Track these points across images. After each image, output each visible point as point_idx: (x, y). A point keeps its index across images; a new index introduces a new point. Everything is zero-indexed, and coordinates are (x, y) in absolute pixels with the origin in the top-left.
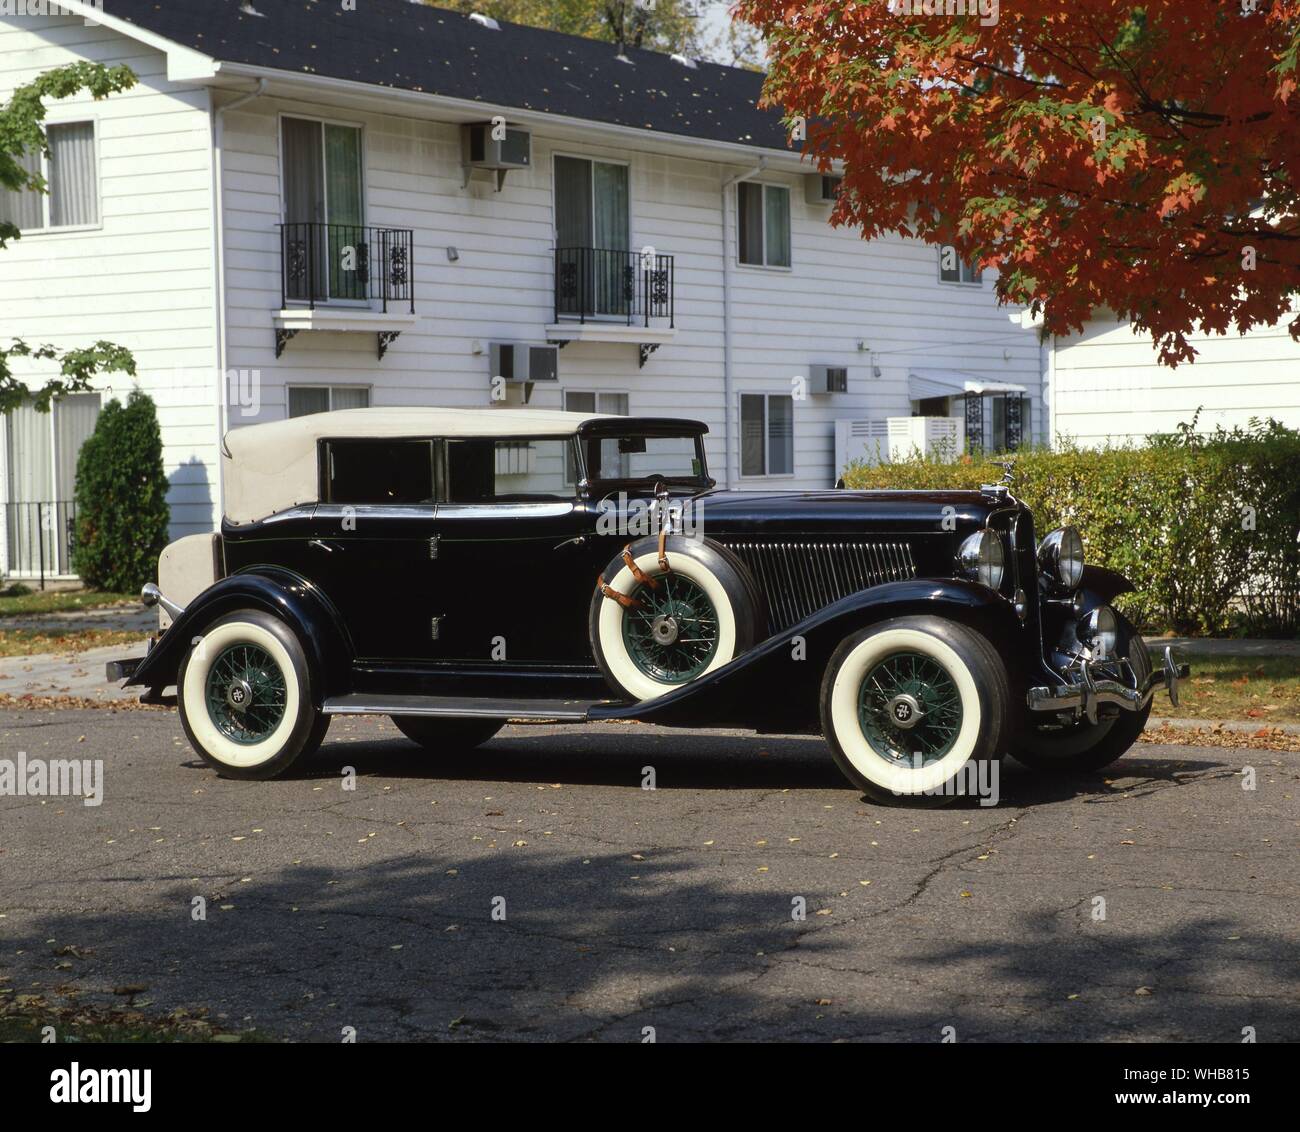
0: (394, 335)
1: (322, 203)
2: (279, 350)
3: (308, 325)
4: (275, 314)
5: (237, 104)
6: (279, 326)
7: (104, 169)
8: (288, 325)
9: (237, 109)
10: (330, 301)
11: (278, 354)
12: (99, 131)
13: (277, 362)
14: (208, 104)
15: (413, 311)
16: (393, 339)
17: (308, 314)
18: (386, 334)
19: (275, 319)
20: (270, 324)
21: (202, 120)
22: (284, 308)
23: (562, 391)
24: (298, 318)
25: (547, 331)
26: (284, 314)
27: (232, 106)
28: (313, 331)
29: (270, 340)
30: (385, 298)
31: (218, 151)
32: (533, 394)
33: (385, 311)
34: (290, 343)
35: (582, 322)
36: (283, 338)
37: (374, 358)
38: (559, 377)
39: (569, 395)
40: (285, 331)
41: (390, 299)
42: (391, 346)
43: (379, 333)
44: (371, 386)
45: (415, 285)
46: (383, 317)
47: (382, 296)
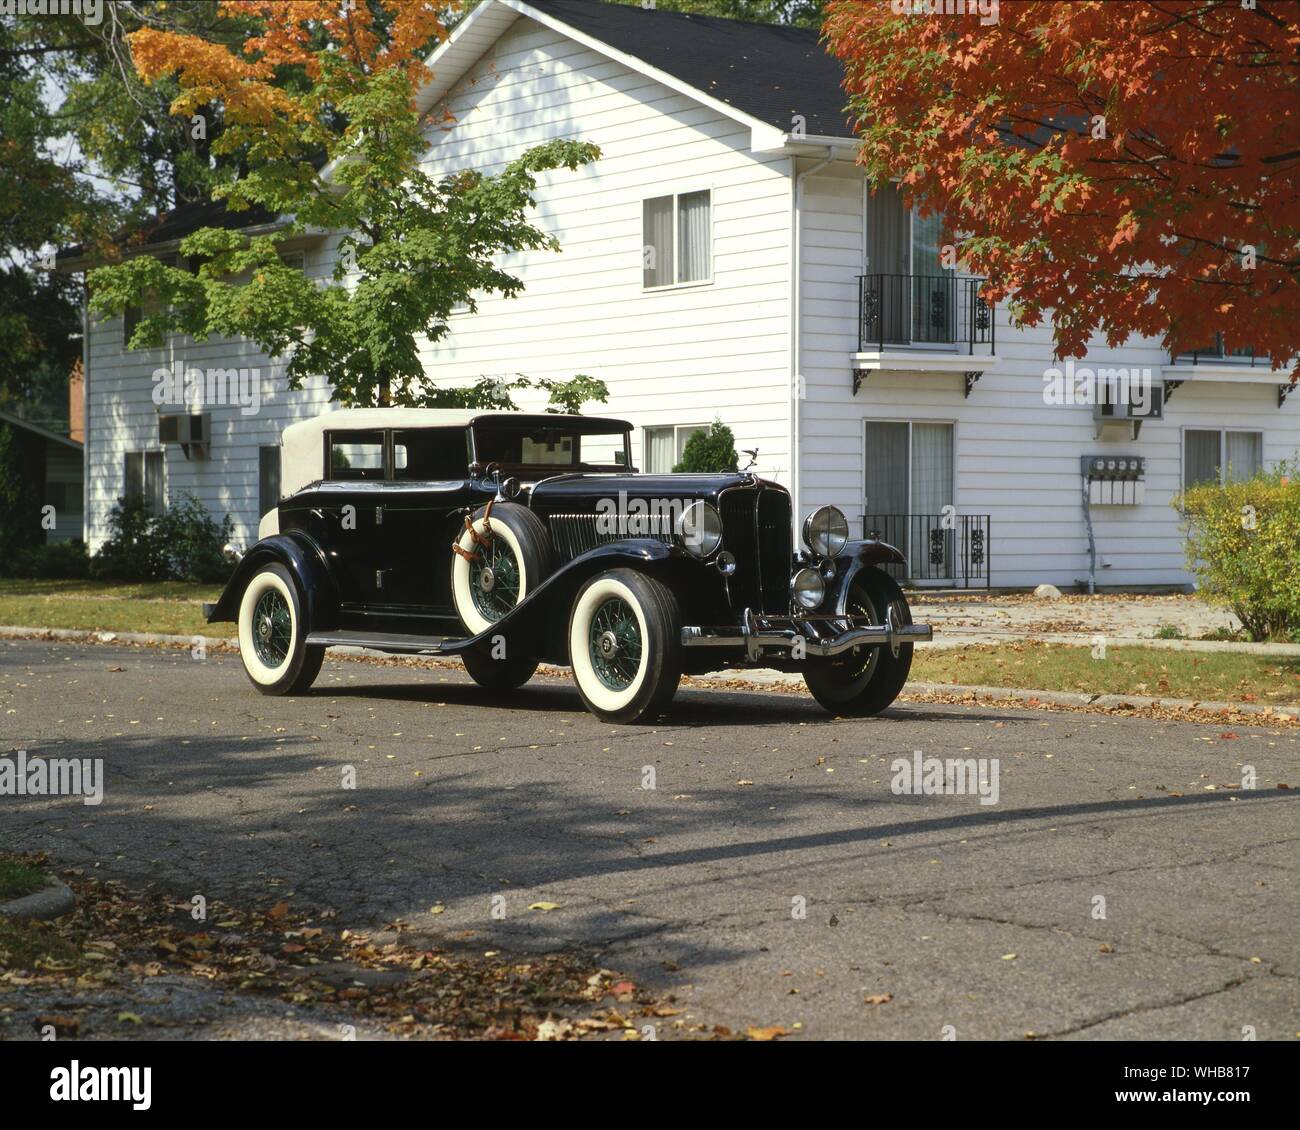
0: (978, 375)
1: (908, 256)
2: (856, 388)
3: (876, 366)
4: (852, 356)
5: (815, 170)
6: (856, 367)
7: (716, 231)
8: (863, 366)
9: (814, 174)
10: (913, 344)
11: (855, 392)
12: (714, 198)
13: (853, 399)
14: (790, 172)
15: (993, 353)
16: (977, 379)
17: (876, 355)
18: (971, 374)
19: (853, 360)
20: (848, 365)
21: (786, 184)
22: (860, 351)
23: (1181, 429)
24: (870, 359)
25: (1164, 372)
26: (859, 356)
27: (811, 172)
28: (881, 371)
29: (848, 380)
30: (973, 341)
31: (798, 212)
32: (1142, 432)
33: (971, 354)
34: (864, 382)
35: (1195, 363)
36: (859, 375)
37: (962, 396)
38: (1165, 415)
39: (1188, 433)
40: (861, 371)
41: (975, 342)
42: (976, 385)
43: (966, 373)
44: (956, 421)
45: (996, 328)
46: (971, 358)
47: (968, 338)
